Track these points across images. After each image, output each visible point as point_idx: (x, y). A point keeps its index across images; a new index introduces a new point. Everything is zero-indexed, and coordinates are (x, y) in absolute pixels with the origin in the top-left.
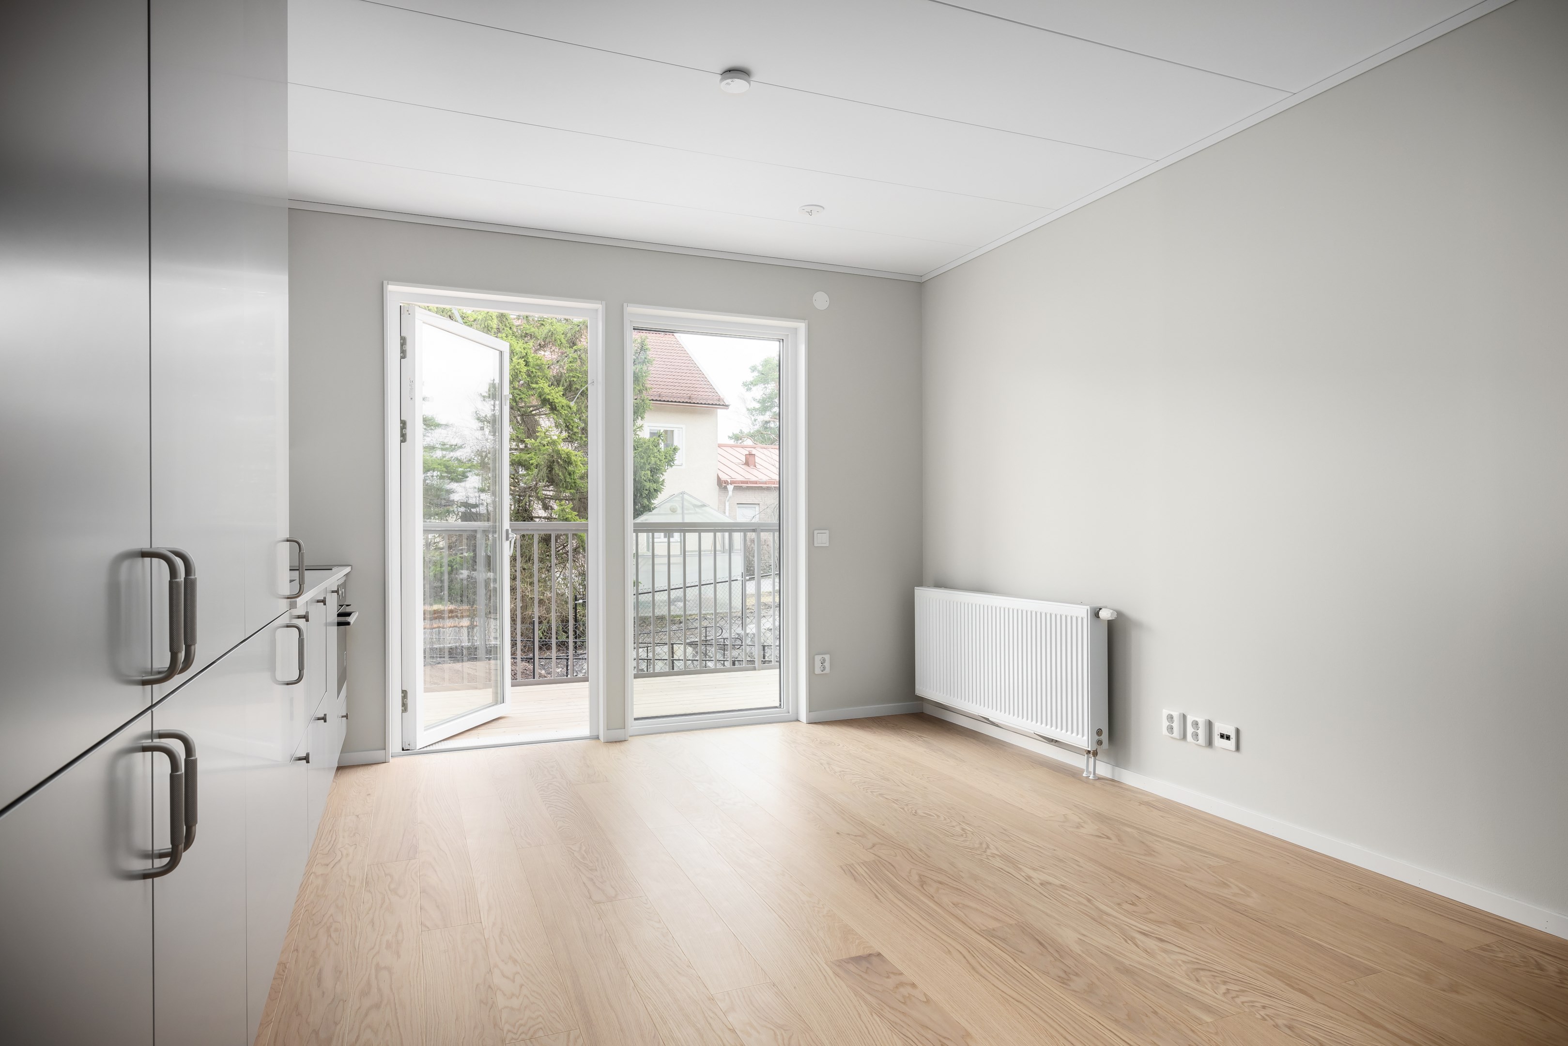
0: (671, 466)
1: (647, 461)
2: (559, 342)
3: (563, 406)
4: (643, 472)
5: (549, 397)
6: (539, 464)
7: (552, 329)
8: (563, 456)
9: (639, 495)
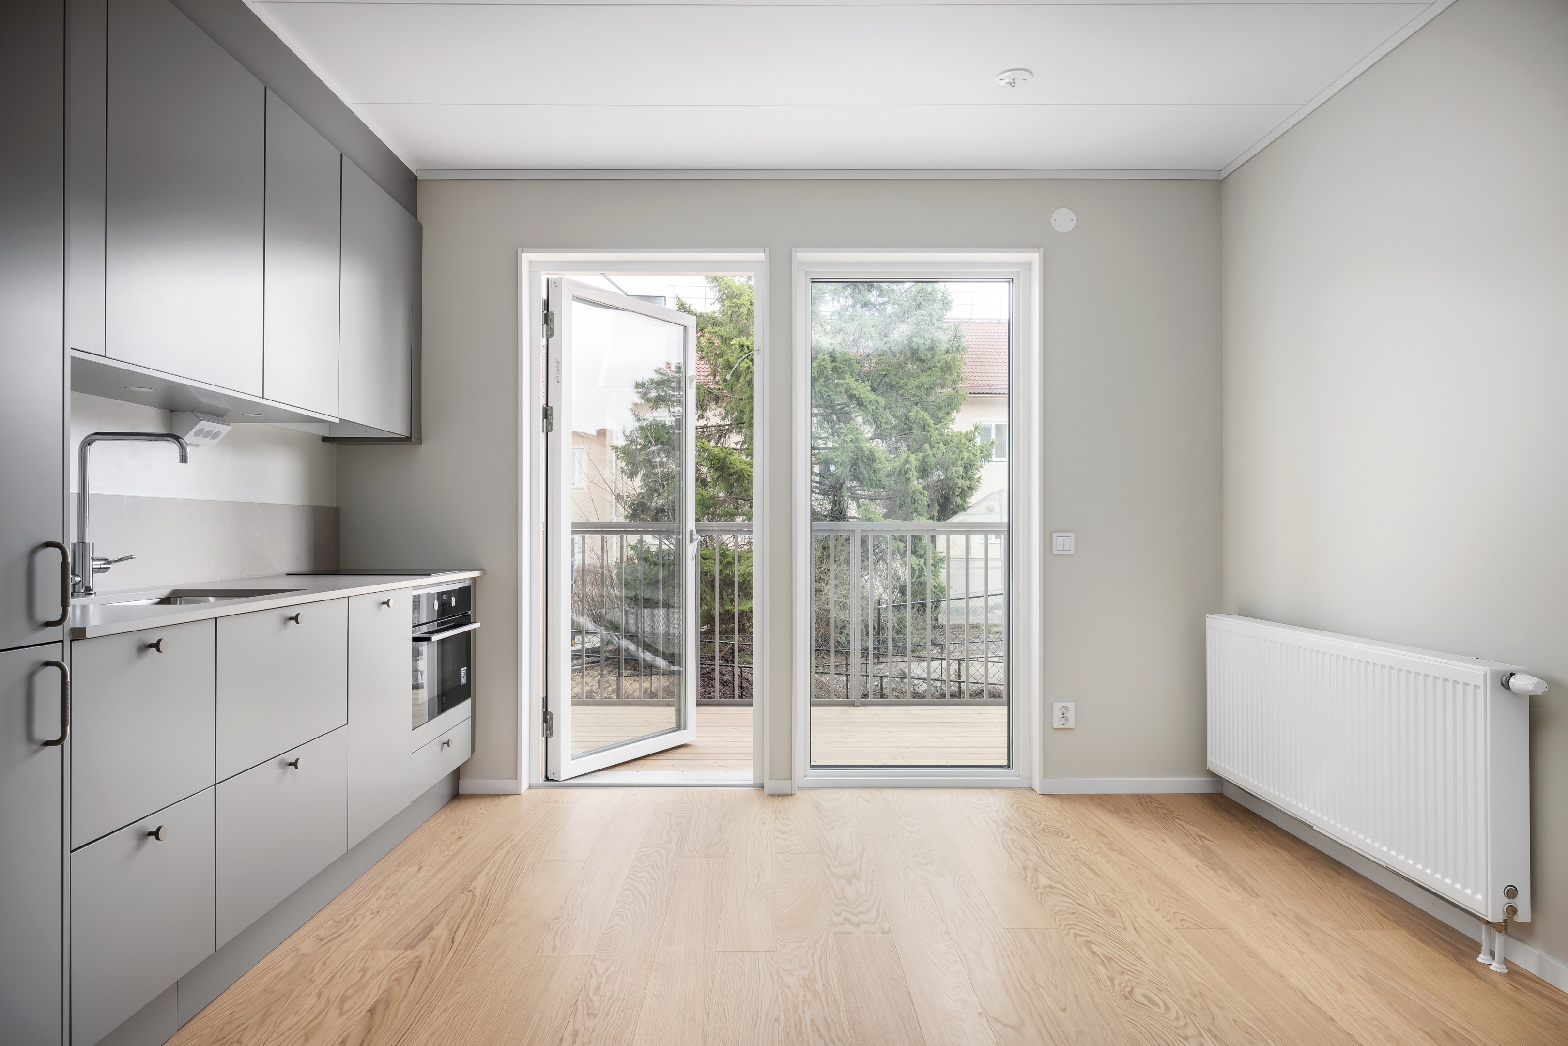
0: (989, 461)
1: (959, 456)
2: (868, 335)
3: (870, 401)
4: (955, 468)
5: (856, 392)
6: (843, 462)
7: (861, 323)
8: (866, 453)
9: (951, 493)
